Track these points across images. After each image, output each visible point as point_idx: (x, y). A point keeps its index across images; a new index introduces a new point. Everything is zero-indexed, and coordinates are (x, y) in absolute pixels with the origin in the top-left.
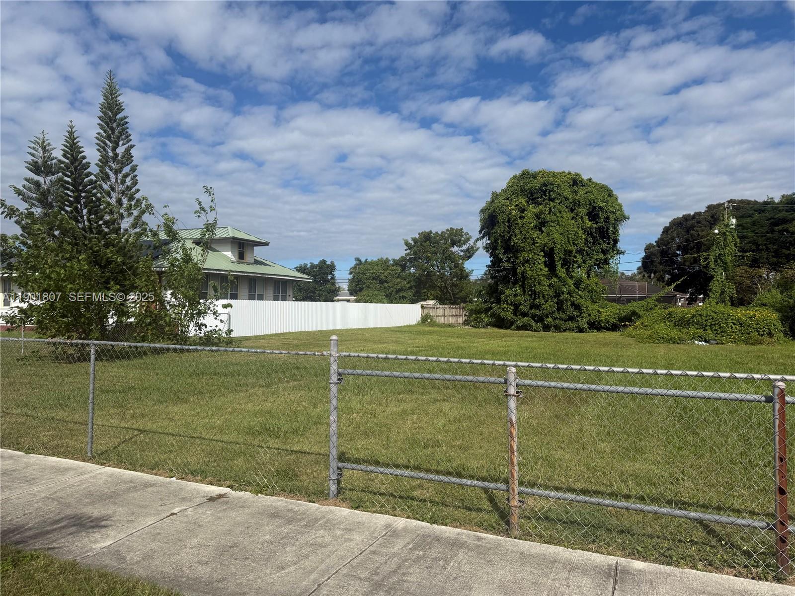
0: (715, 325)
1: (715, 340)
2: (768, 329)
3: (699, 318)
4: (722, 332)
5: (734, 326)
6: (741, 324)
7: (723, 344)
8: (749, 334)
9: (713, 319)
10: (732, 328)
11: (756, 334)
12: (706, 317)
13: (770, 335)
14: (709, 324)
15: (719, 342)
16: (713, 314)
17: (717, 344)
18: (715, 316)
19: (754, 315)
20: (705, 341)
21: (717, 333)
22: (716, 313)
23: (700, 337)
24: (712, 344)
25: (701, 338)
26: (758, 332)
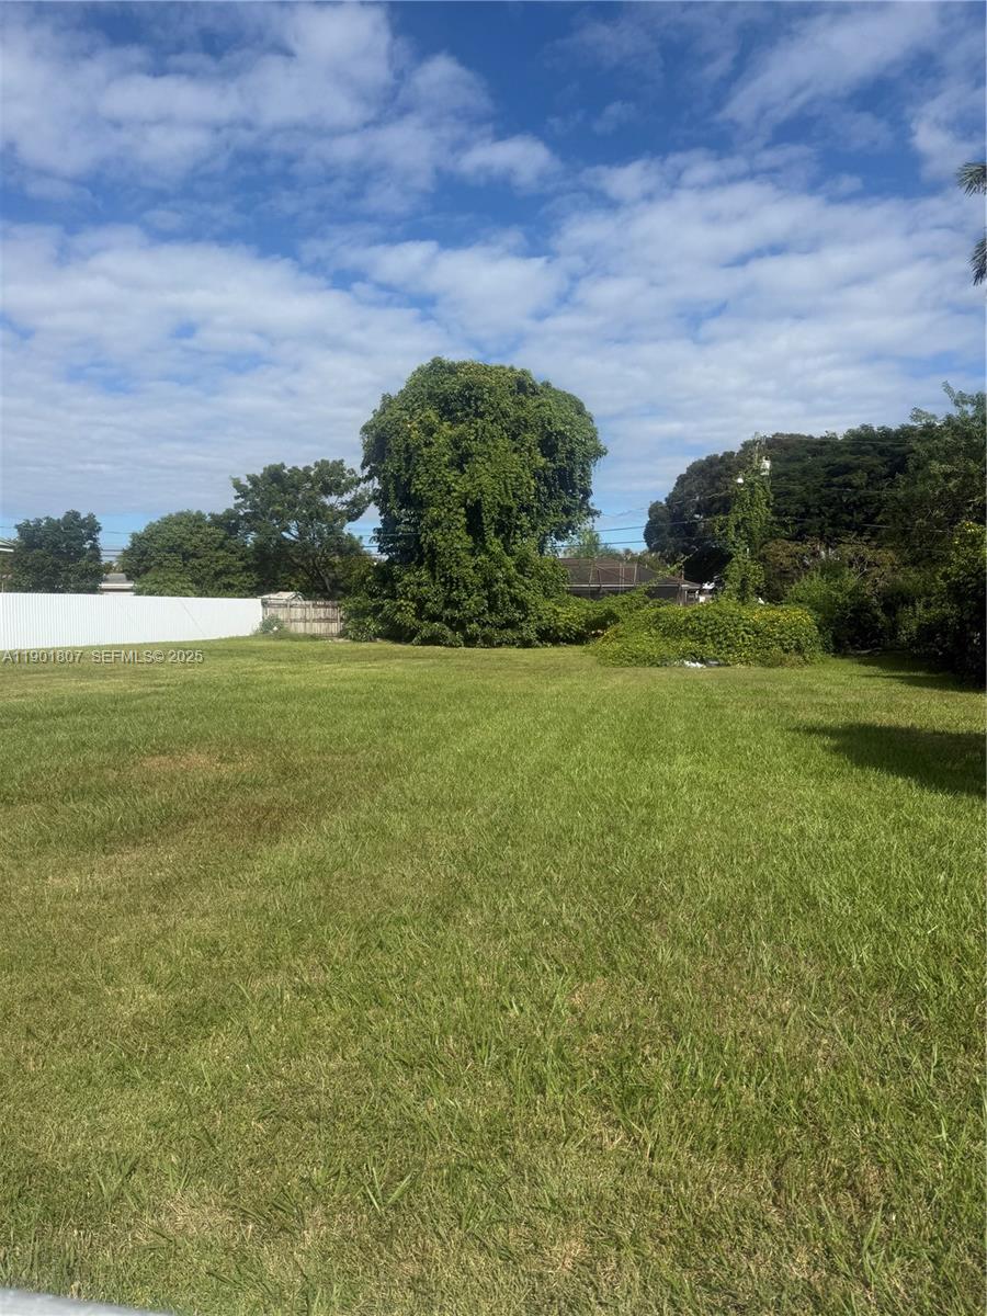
0: (718, 634)
1: (716, 659)
2: (798, 640)
3: (695, 623)
4: (728, 646)
5: (746, 636)
6: (757, 632)
7: (729, 665)
8: (768, 648)
9: (716, 623)
10: (743, 639)
11: (778, 648)
12: (706, 621)
13: (799, 649)
14: (709, 633)
15: (722, 661)
16: (717, 616)
17: (719, 665)
18: (720, 619)
19: (778, 619)
20: (702, 661)
21: (721, 648)
22: (721, 615)
23: (694, 655)
24: (710, 666)
25: (696, 657)
26: (782, 645)
